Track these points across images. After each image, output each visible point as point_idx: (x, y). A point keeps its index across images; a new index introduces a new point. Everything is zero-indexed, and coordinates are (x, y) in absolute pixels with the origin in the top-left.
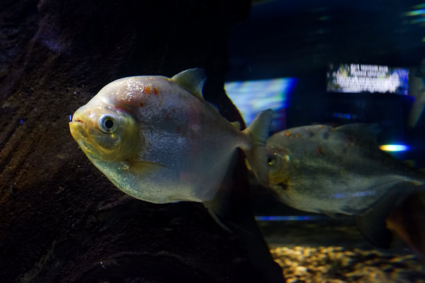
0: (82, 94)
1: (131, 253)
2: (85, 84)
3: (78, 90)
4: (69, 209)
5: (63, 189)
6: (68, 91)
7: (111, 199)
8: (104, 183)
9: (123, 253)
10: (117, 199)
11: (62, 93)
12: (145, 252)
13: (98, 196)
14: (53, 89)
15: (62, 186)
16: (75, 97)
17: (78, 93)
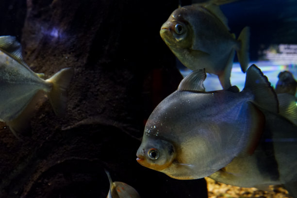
0: (70, 59)
1: (77, 158)
2: (73, 52)
3: (69, 55)
4: (46, 128)
5: (44, 116)
6: (63, 56)
7: (71, 124)
8: (69, 113)
9: (72, 157)
10: (74, 124)
11: (59, 58)
12: (86, 158)
13: (64, 121)
14: (55, 55)
15: (44, 114)
16: (66, 60)
17: (68, 58)
